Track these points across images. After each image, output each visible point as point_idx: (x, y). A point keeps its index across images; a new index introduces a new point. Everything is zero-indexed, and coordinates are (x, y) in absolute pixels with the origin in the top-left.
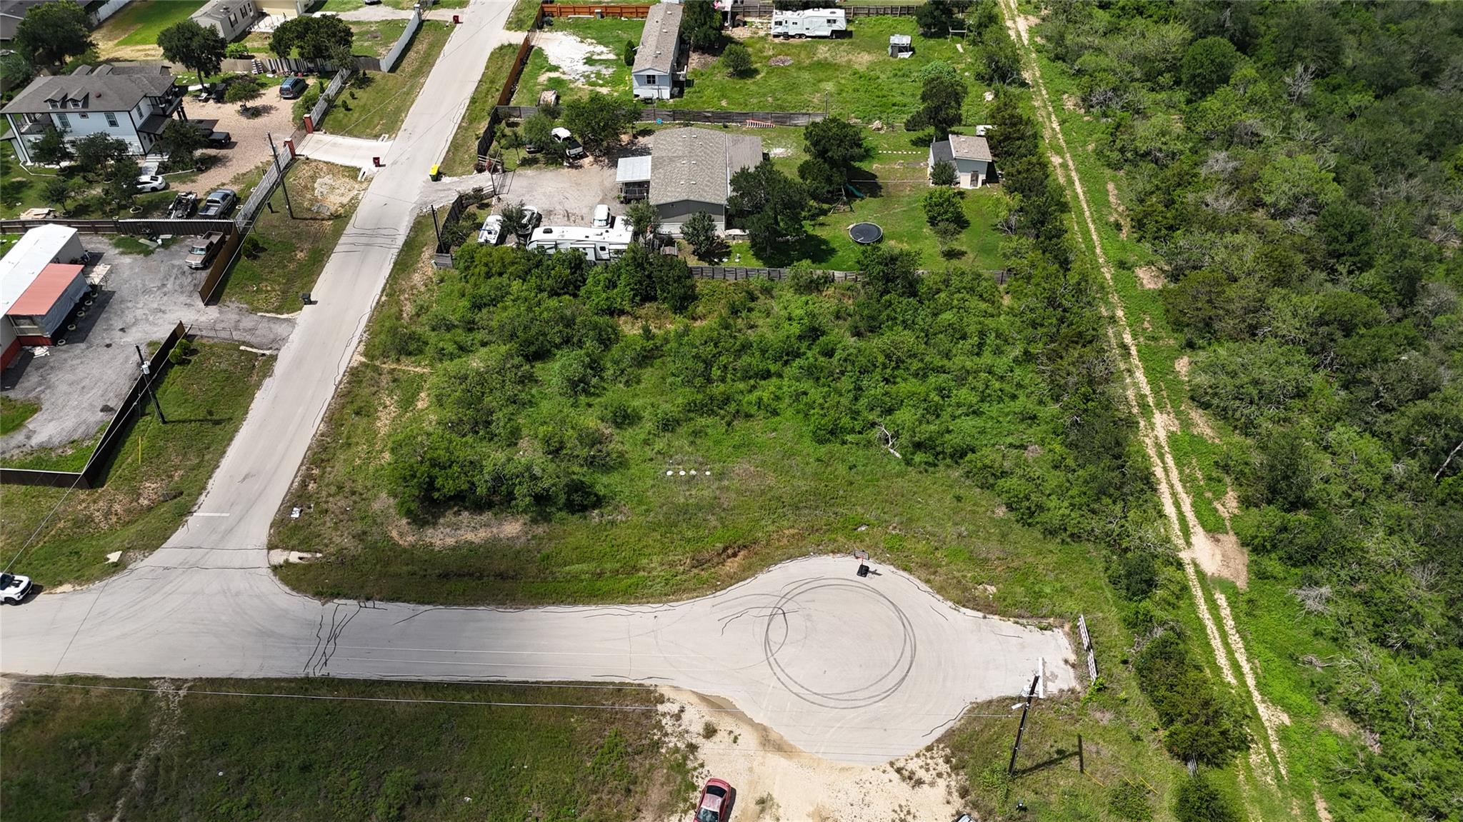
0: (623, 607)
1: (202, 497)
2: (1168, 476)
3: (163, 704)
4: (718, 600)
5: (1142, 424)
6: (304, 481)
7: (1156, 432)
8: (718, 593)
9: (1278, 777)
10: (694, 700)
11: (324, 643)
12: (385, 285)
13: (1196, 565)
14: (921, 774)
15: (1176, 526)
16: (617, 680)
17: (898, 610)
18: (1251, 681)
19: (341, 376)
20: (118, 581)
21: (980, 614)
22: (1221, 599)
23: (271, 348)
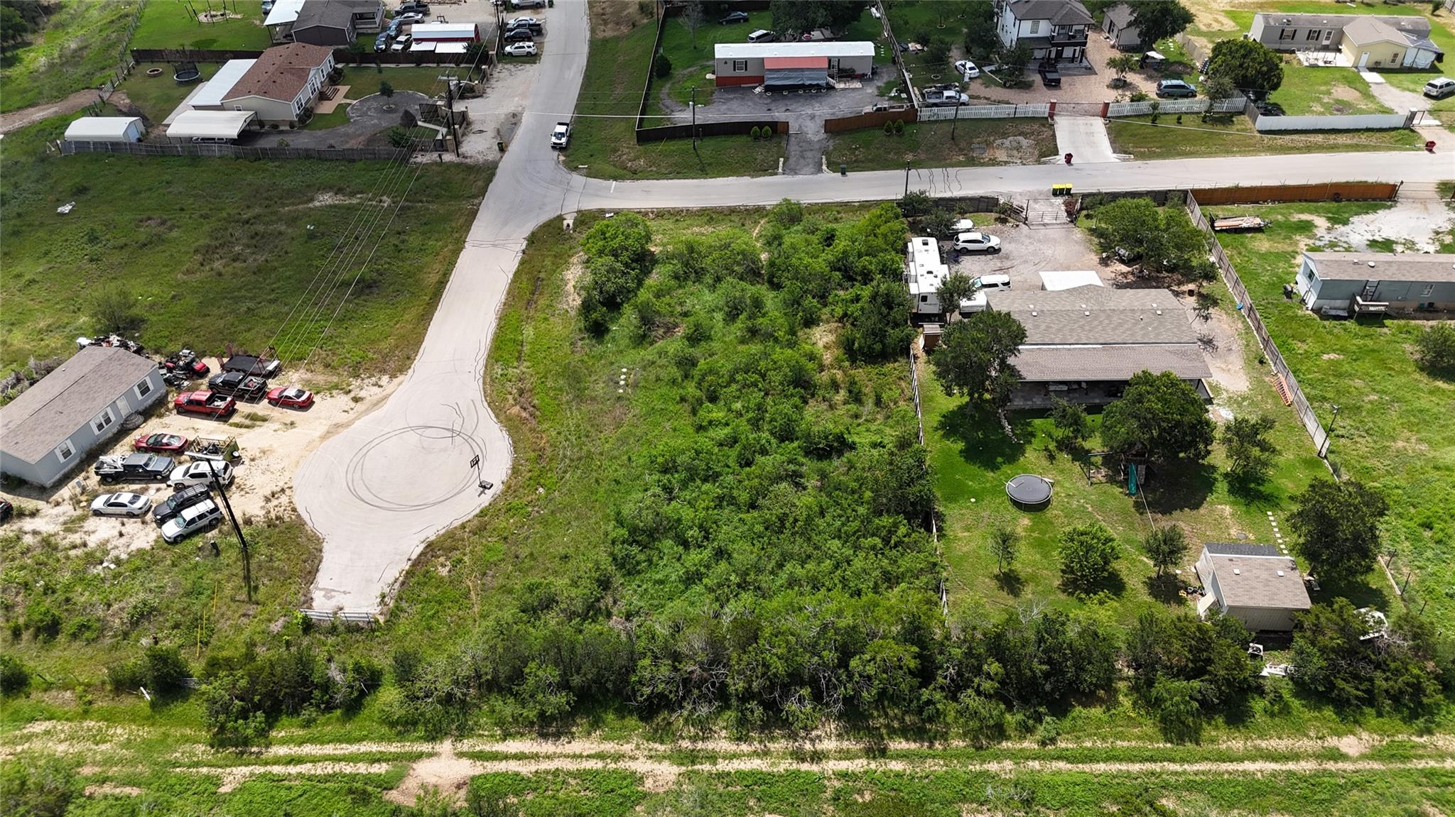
1: (632, 181)
2: (566, 756)
3: (464, 203)
4: (478, 404)
5: (661, 748)
6: (641, 212)
7: (642, 759)
9: (175, 764)
11: (491, 243)
13: (430, 755)
14: (275, 502)
15: (487, 747)
16: (417, 356)
17: (434, 504)
18: (277, 769)
20: (563, 172)
21: (414, 557)
22: (381, 769)
23: (784, 171)
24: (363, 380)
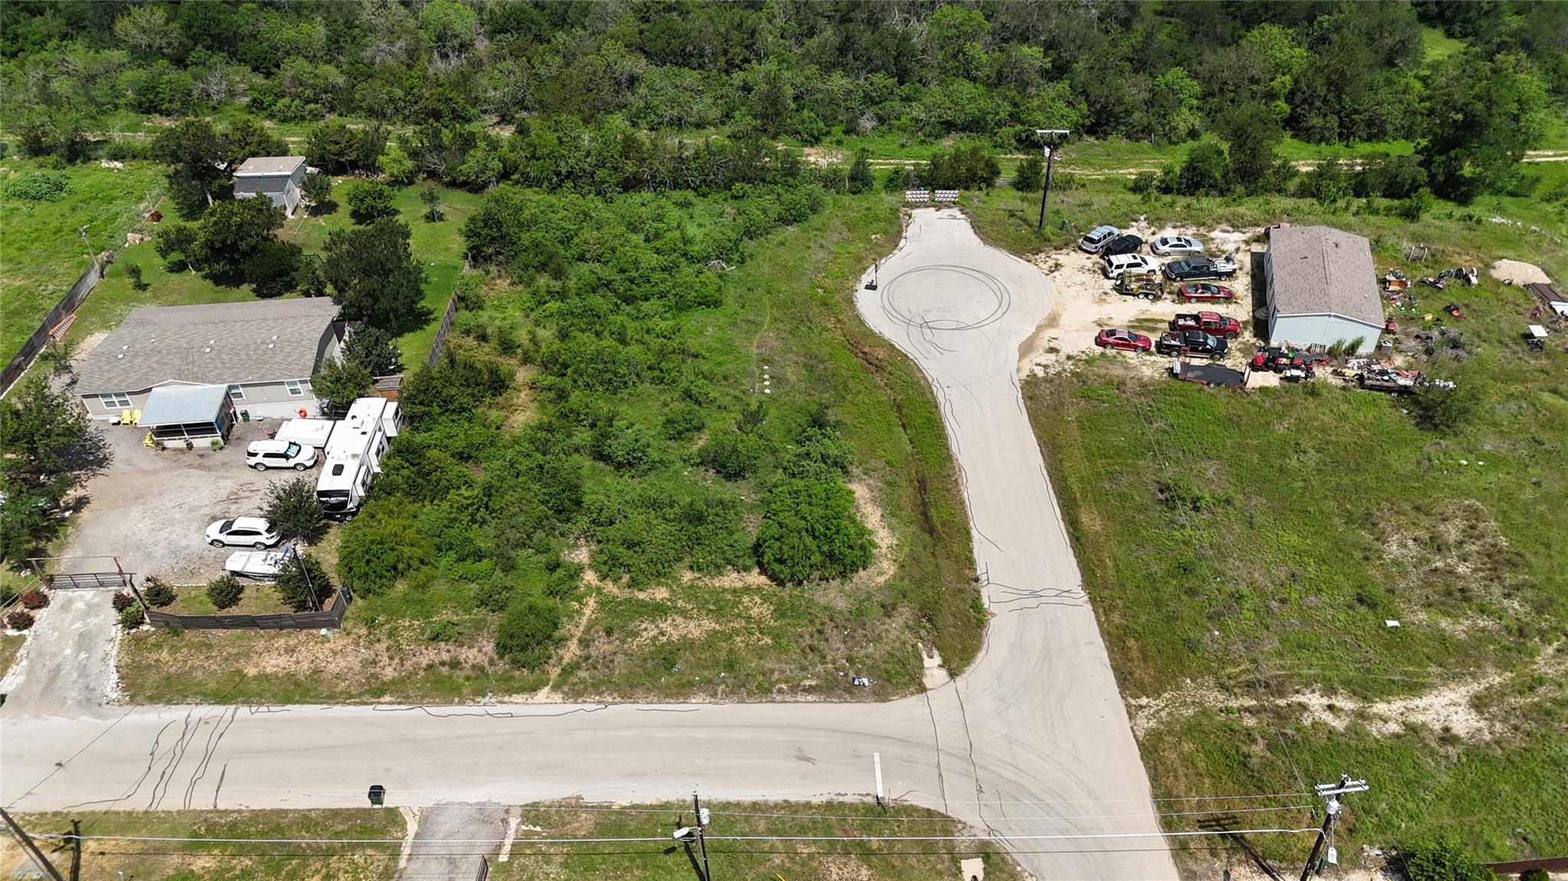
0: (942, 407)
1: (848, 799)
4: (919, 357)
6: (804, 690)
8: (911, 357)
10: (1026, 359)
11: (1043, 600)
12: (355, 704)
13: (832, 164)
16: (1021, 401)
17: (908, 272)
19: (585, 706)
20: (1010, 840)
21: (903, 240)
23: (505, 821)
24: (1064, 371)
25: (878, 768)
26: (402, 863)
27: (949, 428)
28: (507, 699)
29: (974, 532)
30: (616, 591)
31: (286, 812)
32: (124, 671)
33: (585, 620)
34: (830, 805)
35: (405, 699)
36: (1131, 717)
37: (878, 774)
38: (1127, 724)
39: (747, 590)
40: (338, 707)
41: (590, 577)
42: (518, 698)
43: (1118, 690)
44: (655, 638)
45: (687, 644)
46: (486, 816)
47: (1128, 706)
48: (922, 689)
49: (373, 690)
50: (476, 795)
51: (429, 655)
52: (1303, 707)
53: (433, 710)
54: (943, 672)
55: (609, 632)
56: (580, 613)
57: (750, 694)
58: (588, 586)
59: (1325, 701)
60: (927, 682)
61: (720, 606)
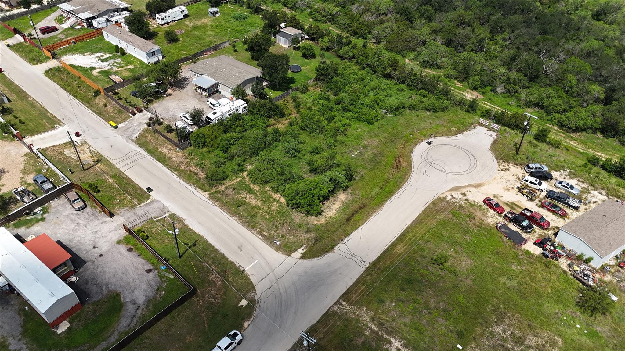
0: (400, 190)
1: (237, 265)
3: (345, 311)
4: (415, 171)
6: (261, 234)
8: (412, 171)
10: (450, 192)
11: (353, 258)
12: (169, 169)
14: (505, 168)
16: (430, 203)
17: (449, 145)
19: (210, 202)
20: (261, 305)
22: (485, 102)
23: (165, 213)
24: (458, 203)
25: (253, 264)
26: (138, 207)
27: (394, 197)
28: (197, 189)
29: (360, 229)
30: (248, 181)
31: (133, 182)
32: (140, 135)
33: (233, 182)
34: (232, 262)
35: (179, 175)
36: (335, 304)
37: (251, 265)
38: (331, 304)
39: (278, 201)
40: (165, 168)
41: (245, 173)
42: (199, 190)
43: (341, 295)
44: (243, 198)
45: (249, 204)
46: (164, 209)
47: (338, 301)
48: (290, 255)
49: (175, 169)
50: (166, 204)
51: (193, 169)
52: (390, 342)
53: (181, 181)
54: (300, 255)
55: (234, 189)
56: (233, 180)
57: (248, 226)
58: (243, 176)
59: (400, 347)
60: (293, 255)
61: (267, 200)
